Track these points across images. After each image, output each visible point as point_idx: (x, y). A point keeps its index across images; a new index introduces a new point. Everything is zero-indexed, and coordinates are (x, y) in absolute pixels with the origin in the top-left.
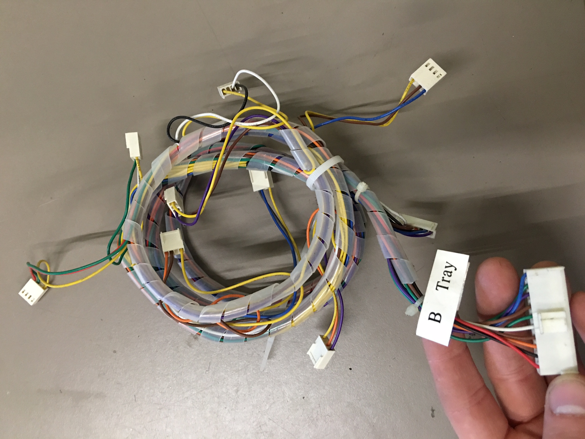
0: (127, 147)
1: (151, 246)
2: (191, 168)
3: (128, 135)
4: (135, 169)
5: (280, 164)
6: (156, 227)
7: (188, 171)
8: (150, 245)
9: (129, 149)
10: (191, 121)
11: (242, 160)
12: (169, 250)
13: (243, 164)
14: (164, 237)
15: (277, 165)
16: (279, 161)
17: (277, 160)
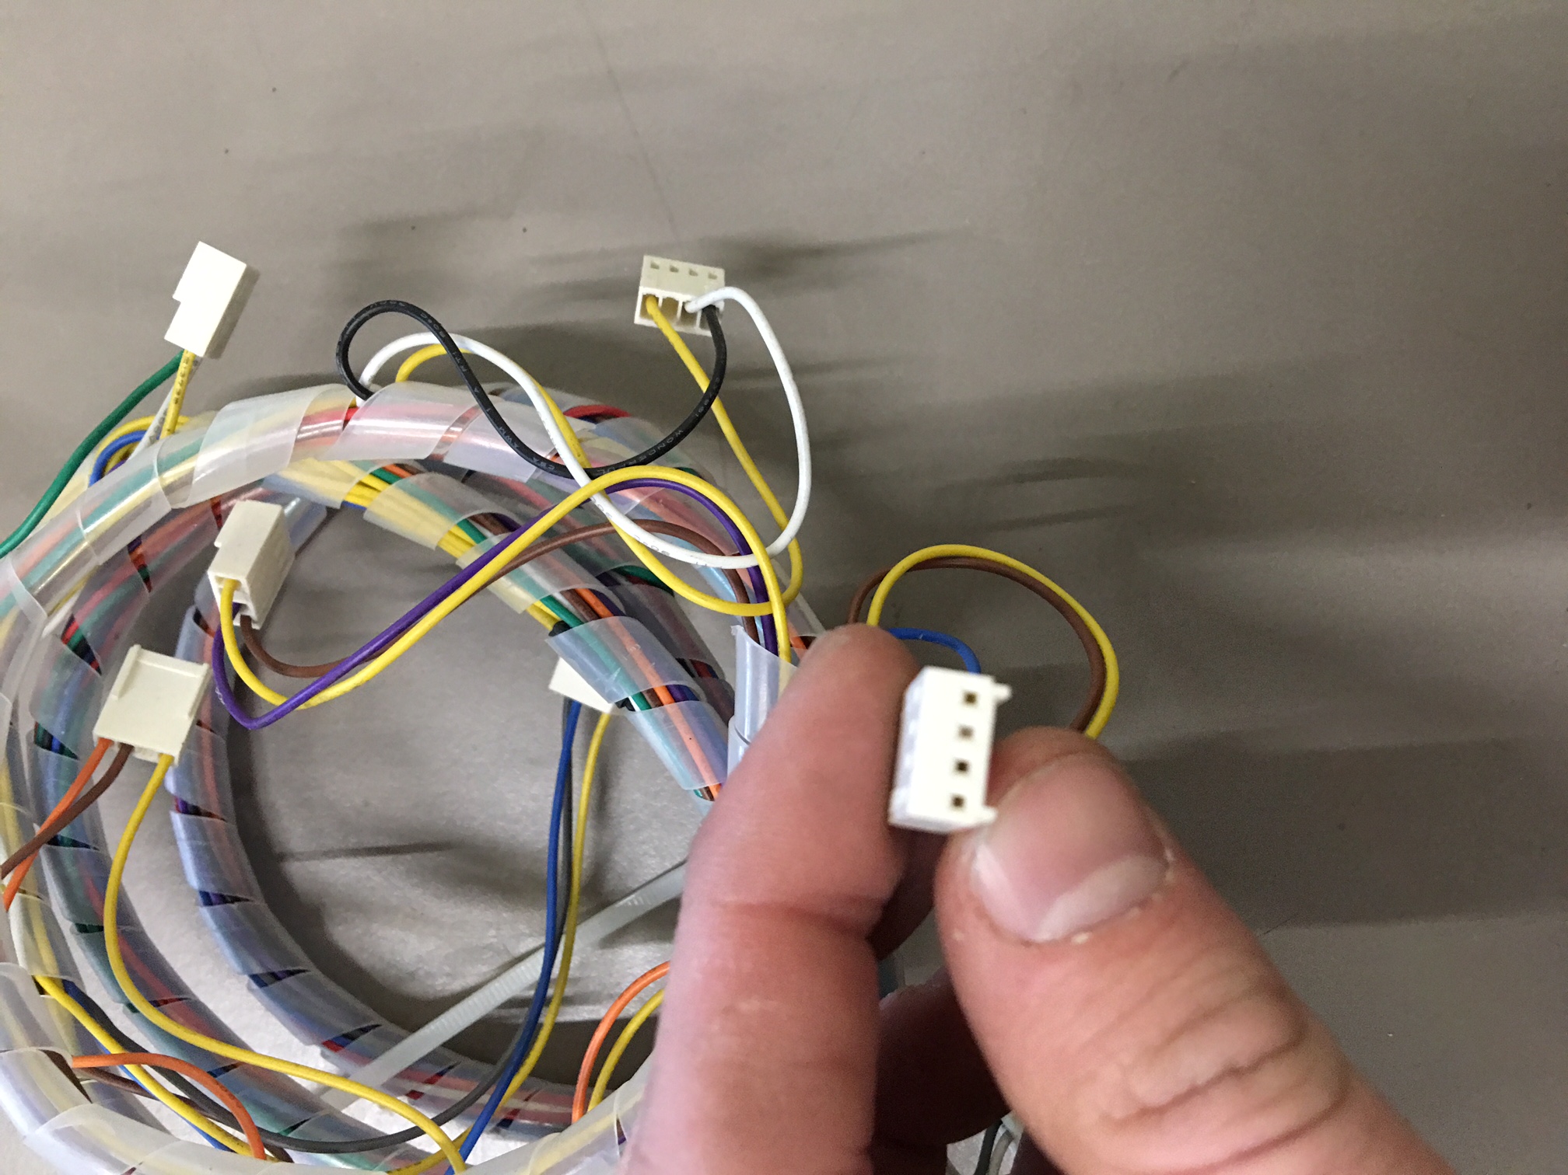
0: (176, 296)
1: (75, 650)
2: (366, 492)
3: (204, 253)
4: (167, 381)
5: (667, 720)
6: (137, 592)
7: (349, 494)
8: (76, 640)
9: (177, 304)
10: (442, 350)
11: (551, 600)
12: (119, 737)
13: (546, 618)
14: (136, 665)
15: (651, 714)
16: (671, 708)
17: (663, 696)
